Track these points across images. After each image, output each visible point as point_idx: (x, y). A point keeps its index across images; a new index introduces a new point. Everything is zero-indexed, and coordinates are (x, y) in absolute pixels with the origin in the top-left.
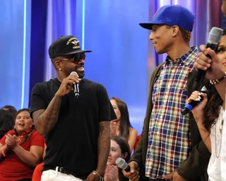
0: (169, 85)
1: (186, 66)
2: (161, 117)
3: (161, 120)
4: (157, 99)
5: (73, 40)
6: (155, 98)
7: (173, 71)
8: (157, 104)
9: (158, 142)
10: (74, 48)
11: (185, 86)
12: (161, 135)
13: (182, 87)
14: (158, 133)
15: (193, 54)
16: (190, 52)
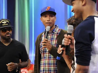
2: (47, 58)
3: (47, 59)
4: (43, 50)
6: (42, 50)
8: (43, 52)
9: (47, 69)
10: (3, 25)
11: (56, 42)
12: (48, 66)
15: (57, 28)
16: (56, 28)
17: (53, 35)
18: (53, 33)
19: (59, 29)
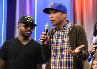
0: (60, 40)
1: (67, 30)
2: (58, 57)
5: (29, 17)
7: (61, 33)
13: (67, 40)
14: (58, 65)
15: (69, 24)
16: (67, 23)
17: (64, 31)
18: (65, 29)
19: (71, 25)
